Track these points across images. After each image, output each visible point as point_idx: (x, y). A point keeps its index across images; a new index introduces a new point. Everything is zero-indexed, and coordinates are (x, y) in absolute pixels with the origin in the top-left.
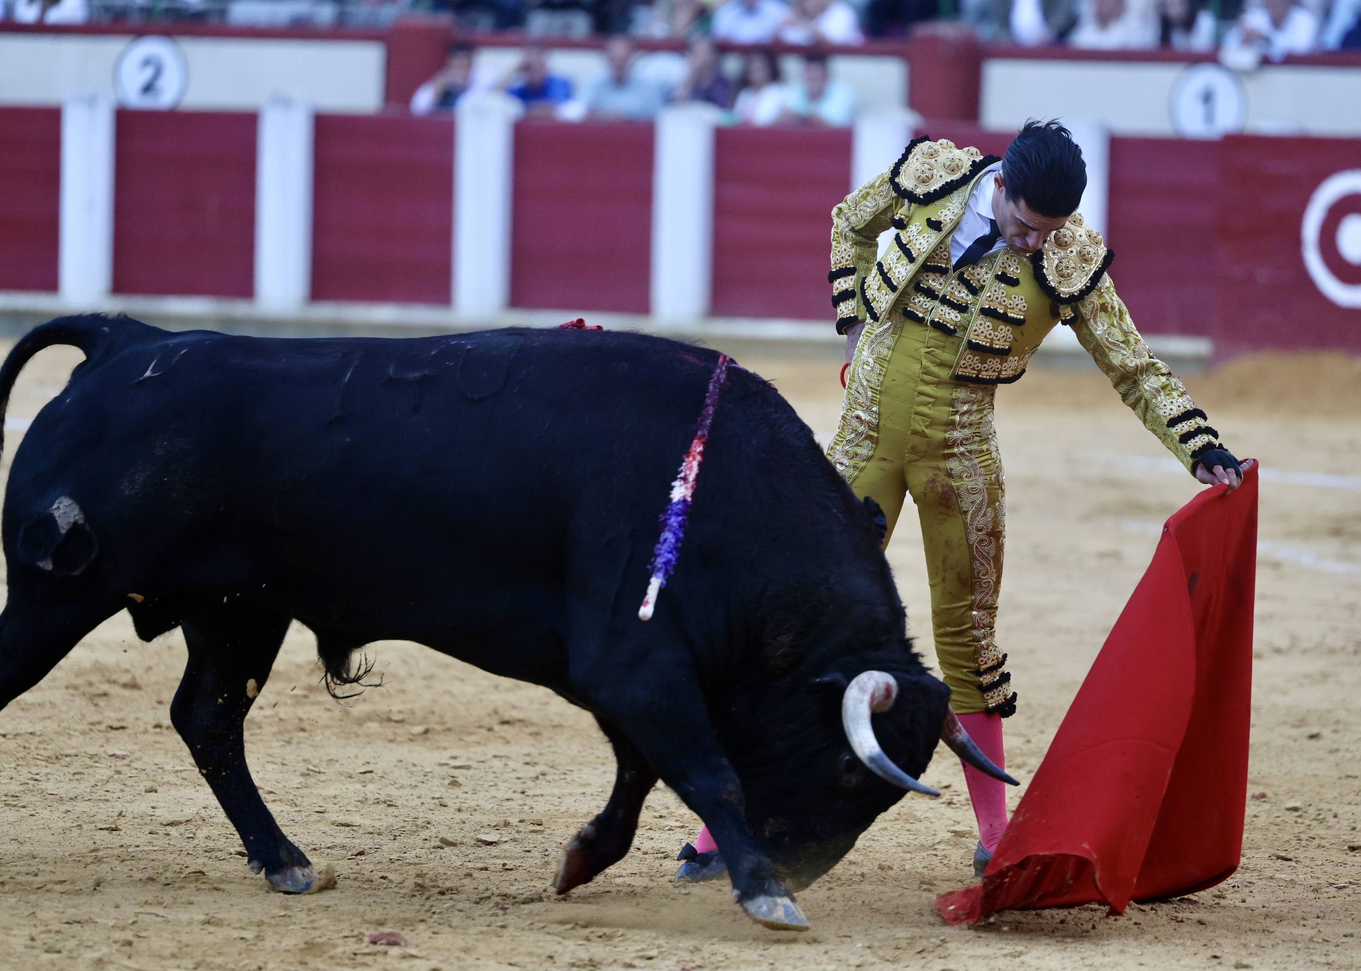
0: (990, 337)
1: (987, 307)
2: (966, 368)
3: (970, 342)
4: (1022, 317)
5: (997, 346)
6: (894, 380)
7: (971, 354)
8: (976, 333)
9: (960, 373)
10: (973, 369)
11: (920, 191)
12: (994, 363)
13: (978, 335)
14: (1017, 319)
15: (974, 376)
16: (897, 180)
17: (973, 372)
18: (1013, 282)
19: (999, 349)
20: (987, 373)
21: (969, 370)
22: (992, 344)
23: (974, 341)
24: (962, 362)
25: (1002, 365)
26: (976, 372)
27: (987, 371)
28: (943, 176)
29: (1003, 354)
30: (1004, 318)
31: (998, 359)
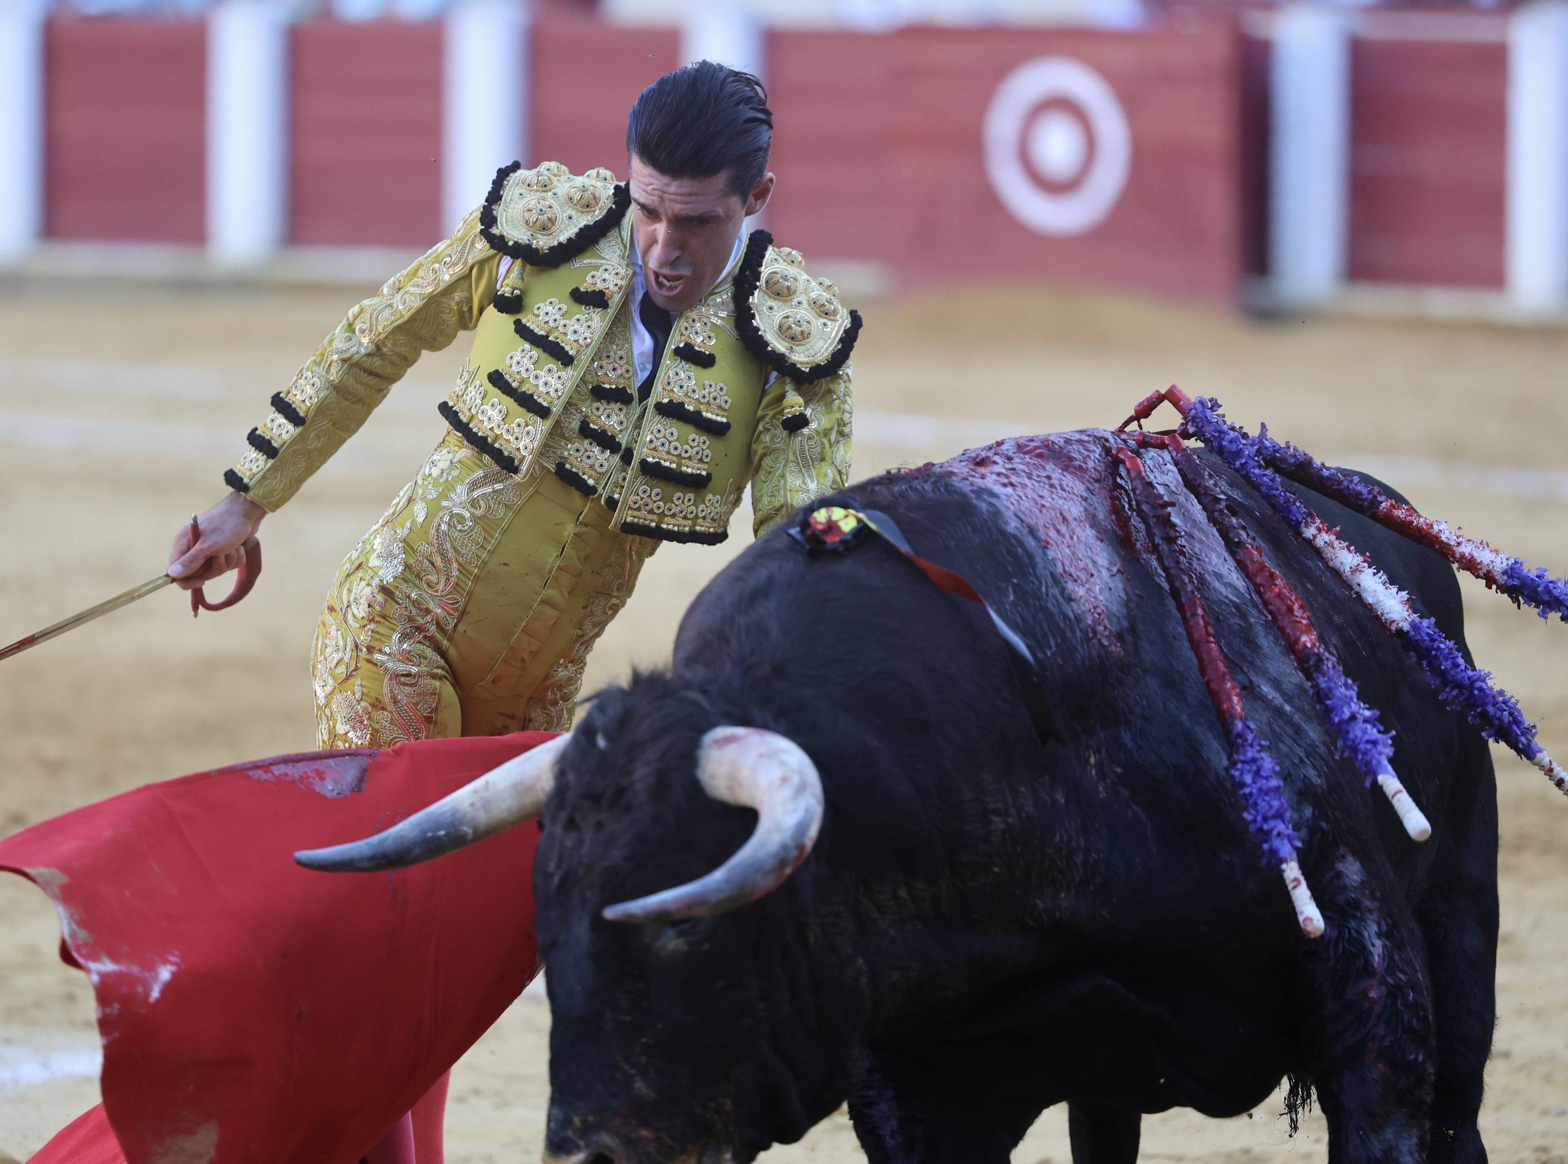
0: (676, 453)
1: (666, 401)
2: (639, 509)
3: (644, 462)
4: (724, 420)
5: (689, 470)
6: (505, 564)
7: (646, 483)
8: (653, 446)
9: (629, 519)
10: (651, 512)
11: (543, 243)
12: (683, 501)
13: (655, 449)
14: (716, 422)
15: (653, 524)
16: (495, 231)
17: (651, 517)
18: (705, 361)
19: (692, 474)
20: (673, 521)
21: (643, 513)
22: (679, 465)
23: (650, 460)
24: (633, 498)
25: (697, 508)
26: (655, 517)
27: (673, 516)
28: (575, 217)
29: (697, 484)
30: (696, 420)
31: (692, 496)
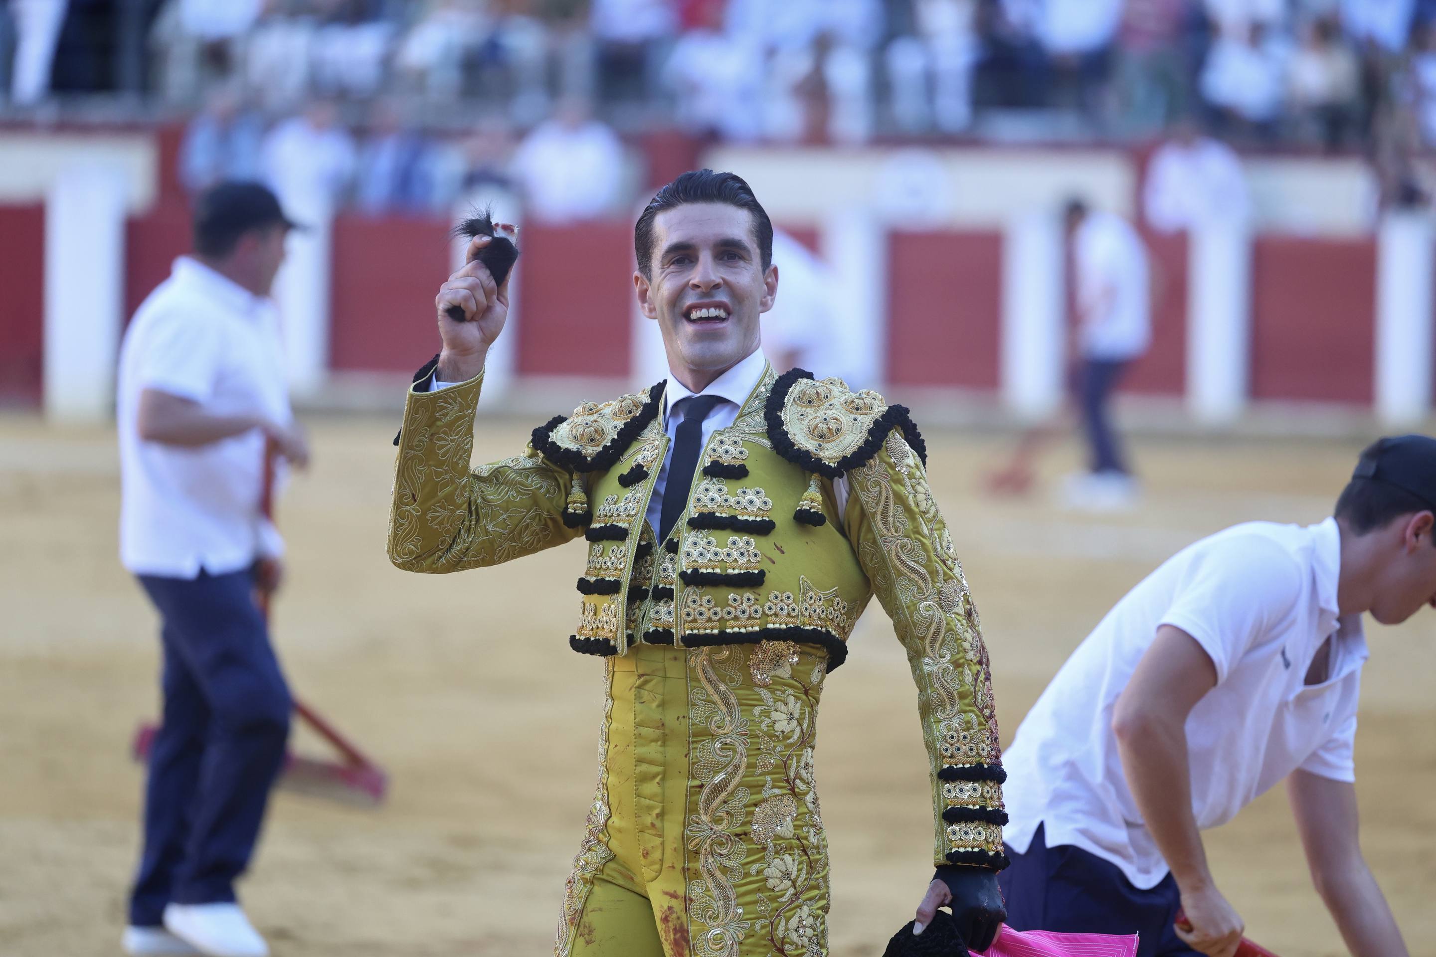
0: (718, 559)
1: (698, 515)
2: (695, 620)
4: (767, 518)
7: (694, 593)
9: (687, 633)
10: (709, 620)
11: (592, 451)
13: (695, 561)
17: (712, 624)
26: (715, 624)
27: (736, 619)
28: (619, 425)
31: (748, 594)
